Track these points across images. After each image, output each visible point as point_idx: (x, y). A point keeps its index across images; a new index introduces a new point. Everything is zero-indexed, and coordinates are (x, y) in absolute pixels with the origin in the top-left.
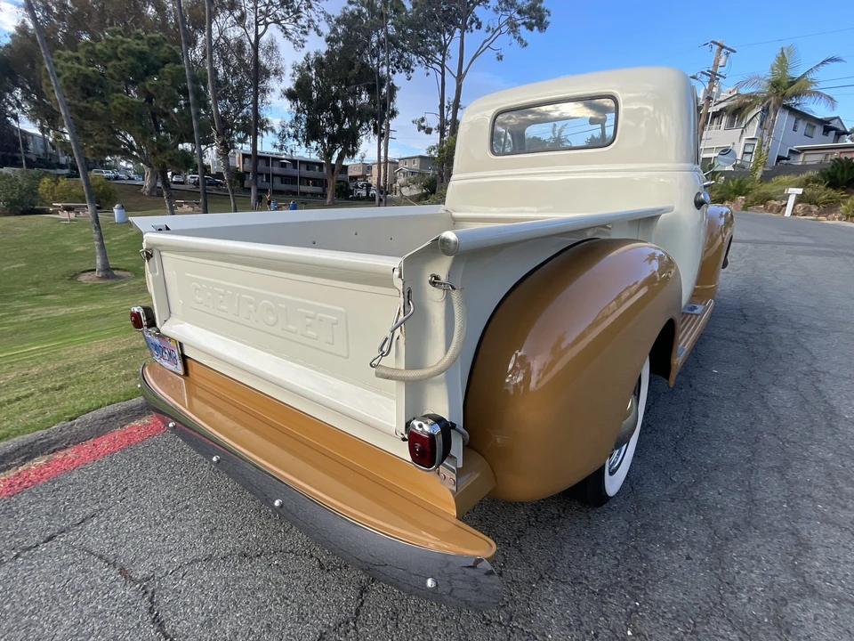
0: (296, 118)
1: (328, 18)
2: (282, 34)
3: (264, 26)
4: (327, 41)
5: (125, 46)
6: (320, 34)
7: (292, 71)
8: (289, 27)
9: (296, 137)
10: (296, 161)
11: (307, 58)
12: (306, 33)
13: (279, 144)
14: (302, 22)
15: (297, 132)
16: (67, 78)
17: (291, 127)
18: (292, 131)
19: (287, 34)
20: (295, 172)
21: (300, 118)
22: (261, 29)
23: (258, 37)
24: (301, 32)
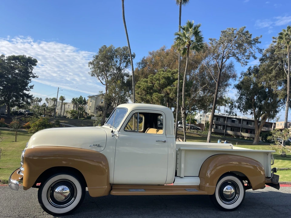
0: (240, 98)
1: (260, 51)
2: (236, 60)
3: (226, 59)
4: (260, 61)
5: (163, 75)
6: (255, 58)
7: (241, 76)
8: (240, 57)
9: (239, 107)
10: (241, 119)
11: (249, 69)
12: (249, 59)
13: (229, 110)
14: (246, 54)
15: (240, 104)
16: (142, 88)
17: (237, 103)
18: (237, 104)
19: (238, 60)
20: (240, 125)
21: (242, 98)
22: (224, 60)
23: (222, 64)
24: (246, 59)
